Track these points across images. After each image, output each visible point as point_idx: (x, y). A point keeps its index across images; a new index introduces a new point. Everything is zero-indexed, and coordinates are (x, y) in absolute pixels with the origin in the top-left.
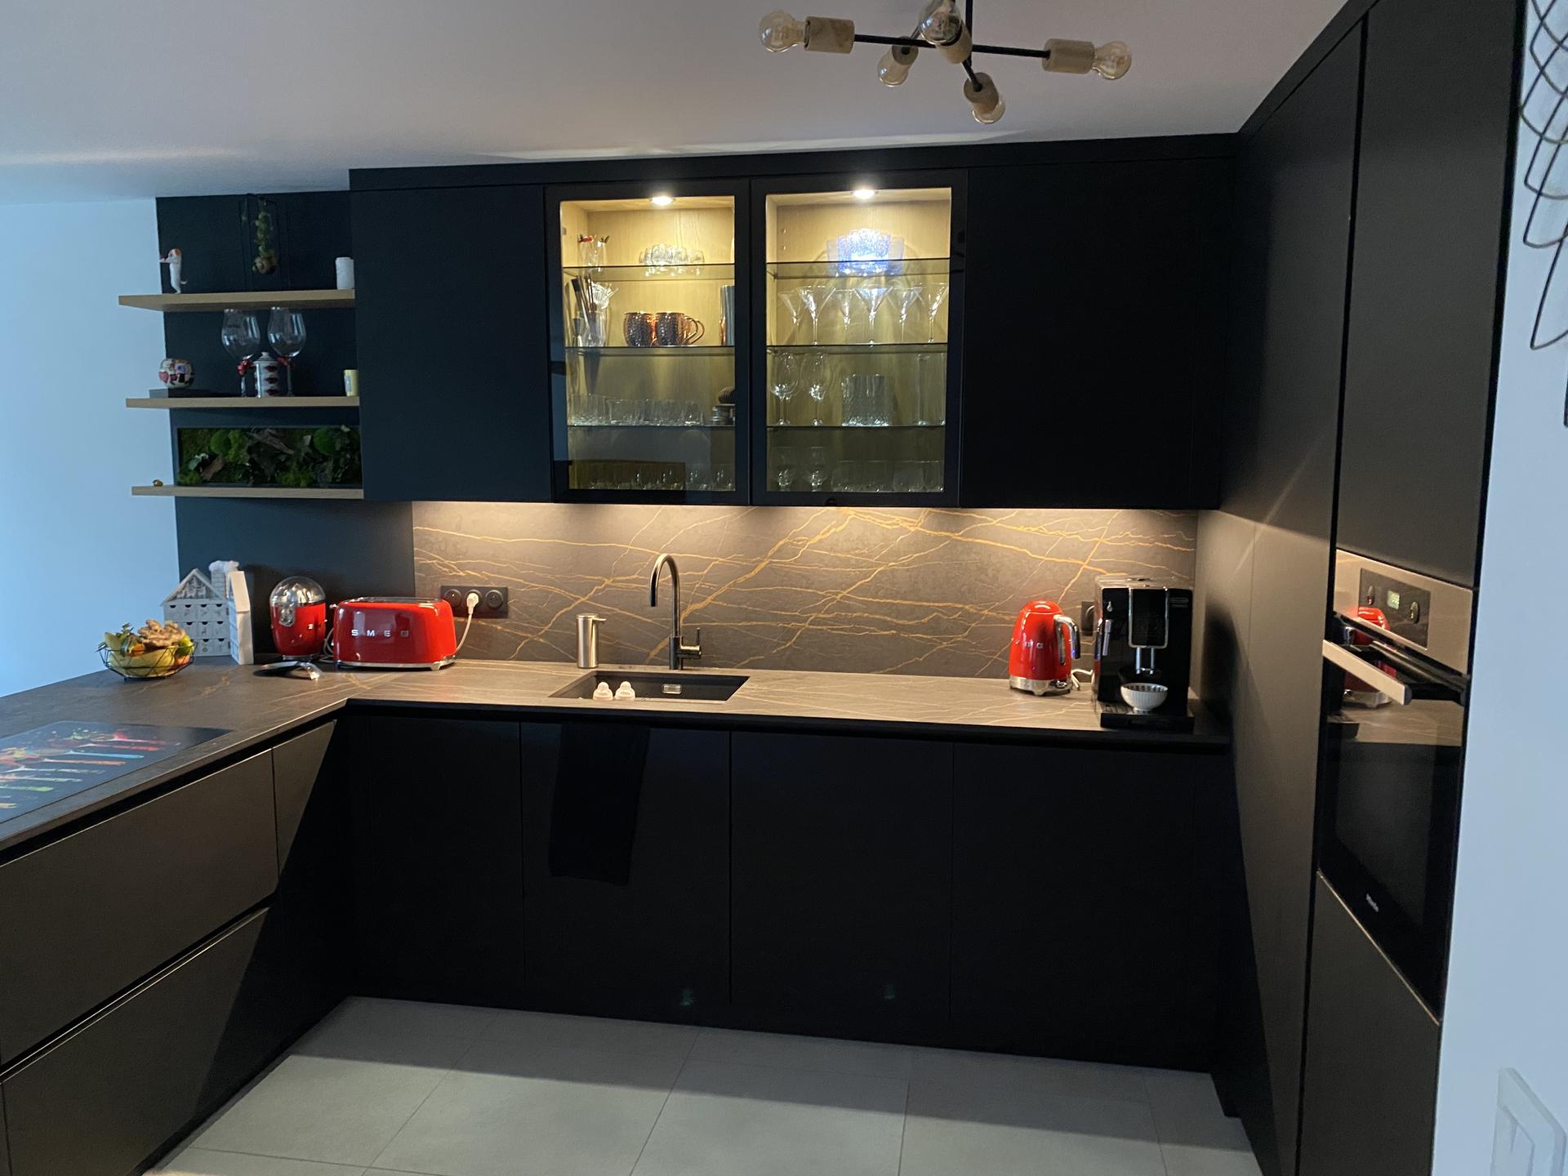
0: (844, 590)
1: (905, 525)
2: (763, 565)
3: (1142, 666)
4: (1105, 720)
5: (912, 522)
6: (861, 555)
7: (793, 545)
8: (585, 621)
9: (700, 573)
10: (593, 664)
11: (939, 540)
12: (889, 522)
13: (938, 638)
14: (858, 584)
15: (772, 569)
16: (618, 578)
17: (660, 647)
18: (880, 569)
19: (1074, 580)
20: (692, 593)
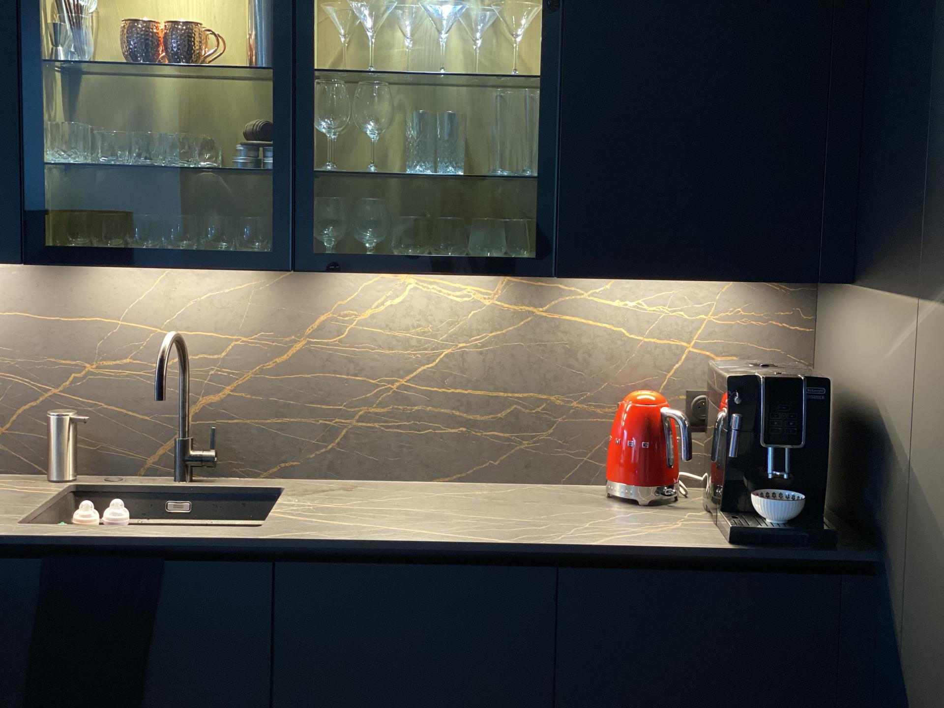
0: (402, 377)
1: (479, 297)
2: (299, 346)
3: (775, 468)
4: (736, 536)
5: (487, 294)
6: (423, 334)
7: (337, 321)
8: (60, 421)
9: (216, 357)
10: (70, 476)
11: (520, 315)
12: (458, 293)
13: (517, 437)
14: (420, 370)
15: (310, 351)
16: (105, 363)
17: (161, 451)
18: (446, 352)
19: (677, 366)
20: (206, 382)
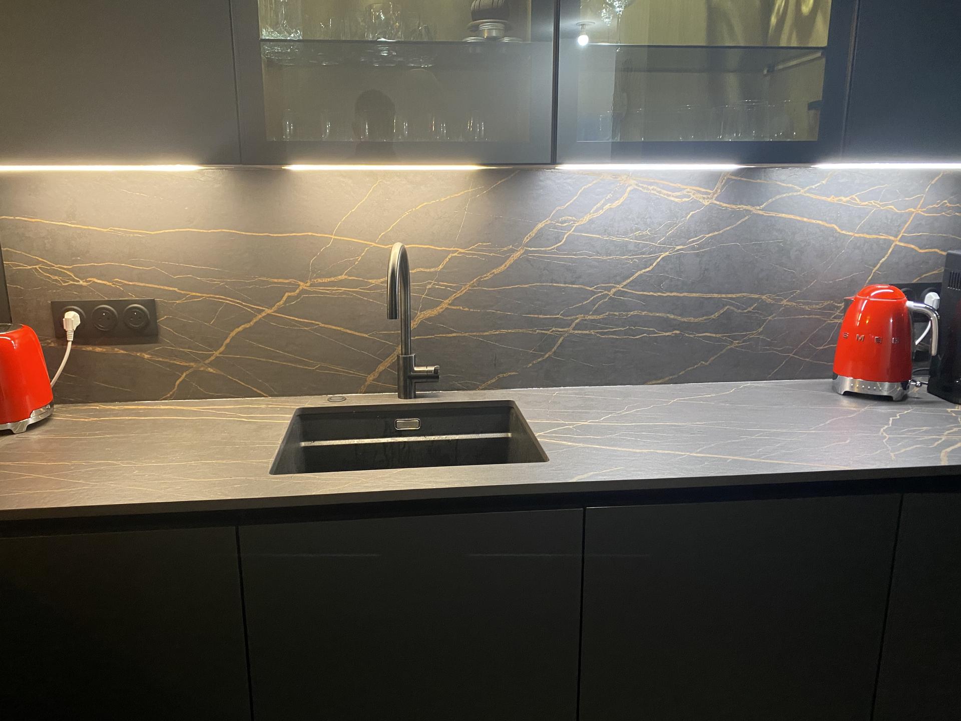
1: (698, 197)
2: (516, 255)
6: (641, 237)
14: (637, 275)
15: (528, 260)
18: (664, 255)
19: (883, 259)
20: (423, 296)
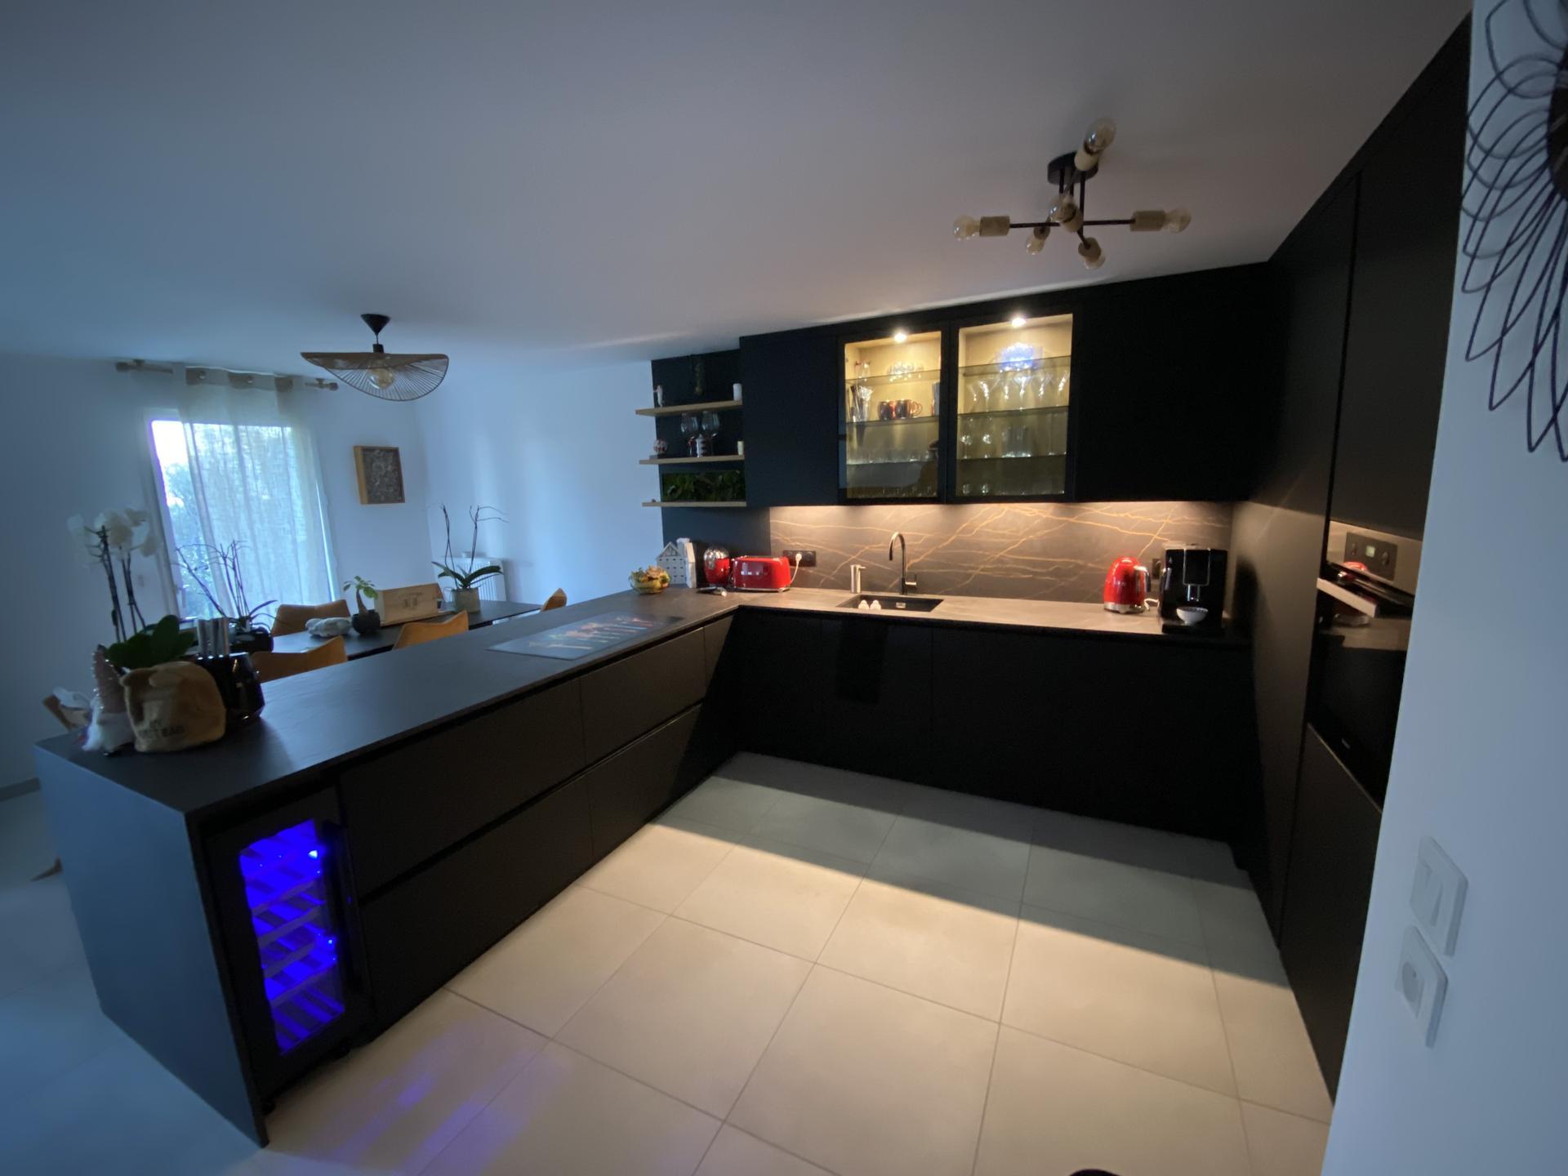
0: (1001, 552)
1: (1041, 514)
2: (953, 538)
3: (1191, 596)
4: (1165, 628)
5: (1045, 511)
7: (971, 526)
8: (855, 569)
9: (917, 543)
10: (859, 590)
11: (1060, 522)
12: (1031, 511)
14: (1010, 548)
15: (959, 540)
16: (873, 546)
17: (894, 583)
18: (1023, 540)
19: (1146, 546)
20: (913, 553)
